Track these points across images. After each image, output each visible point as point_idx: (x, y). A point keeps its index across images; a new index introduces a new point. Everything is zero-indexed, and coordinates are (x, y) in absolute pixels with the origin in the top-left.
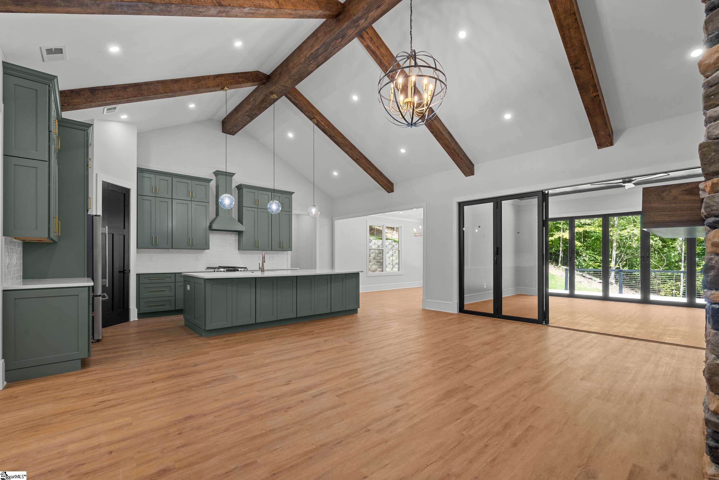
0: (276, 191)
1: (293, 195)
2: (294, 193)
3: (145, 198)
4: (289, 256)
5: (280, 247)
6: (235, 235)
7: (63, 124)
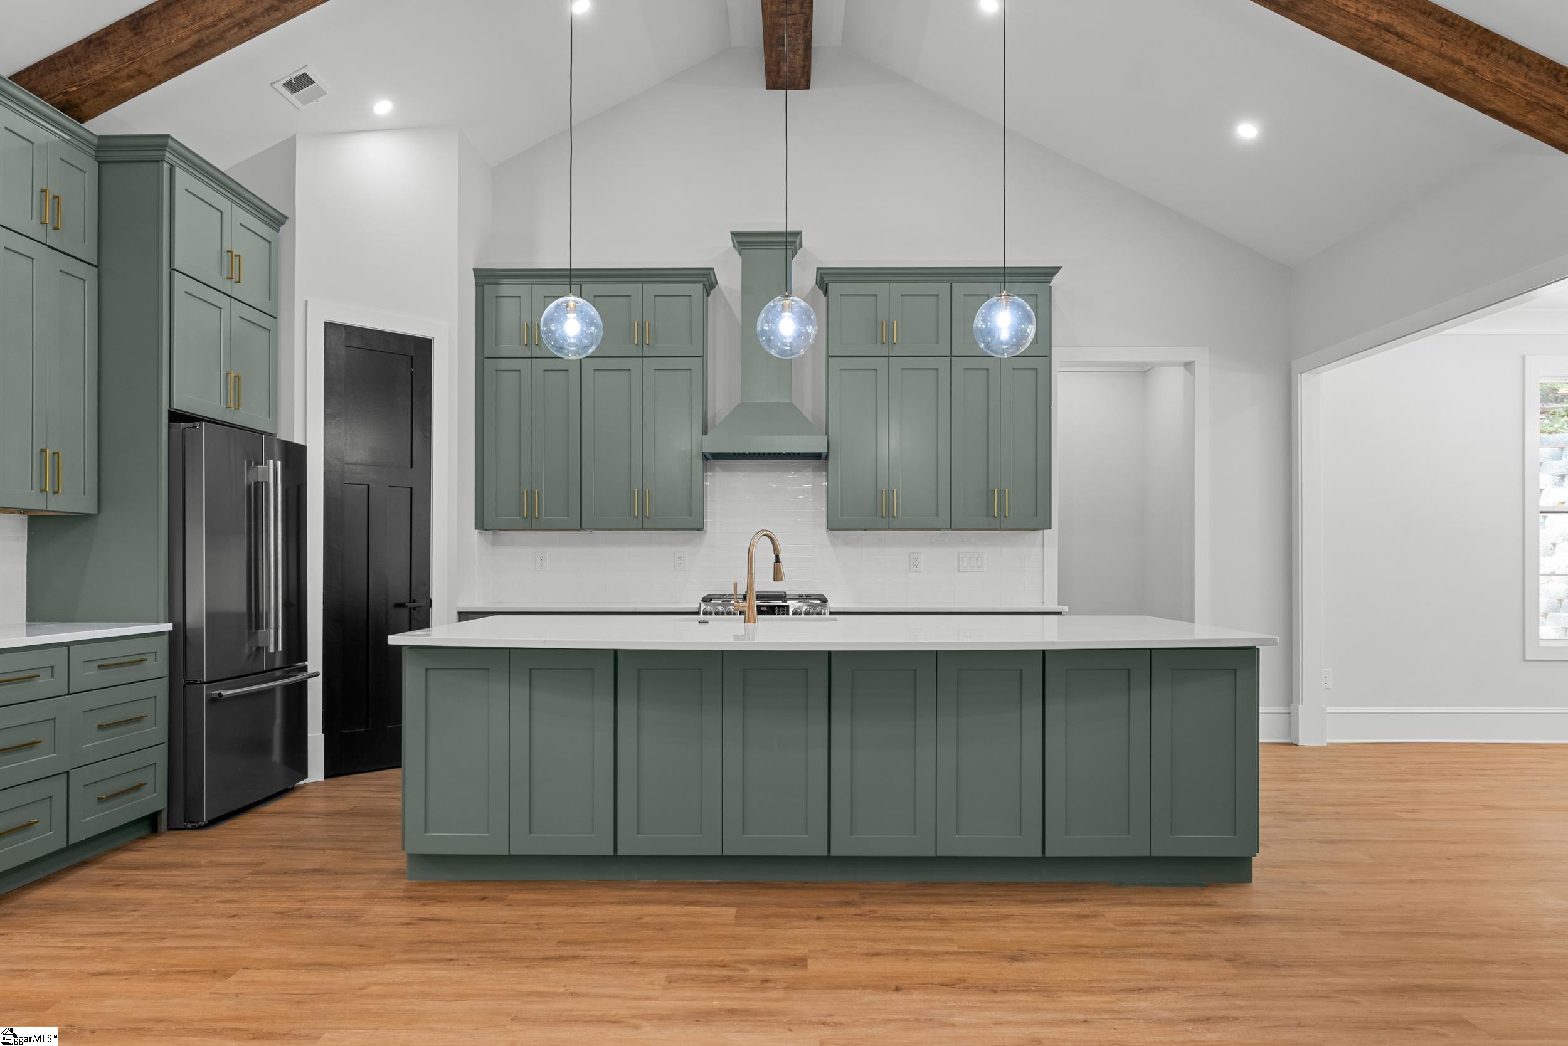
0: (1012, 274)
1: (1056, 280)
2: (1061, 267)
3: (505, 364)
4: (1052, 553)
5: (988, 513)
6: (813, 471)
7: (110, 154)
